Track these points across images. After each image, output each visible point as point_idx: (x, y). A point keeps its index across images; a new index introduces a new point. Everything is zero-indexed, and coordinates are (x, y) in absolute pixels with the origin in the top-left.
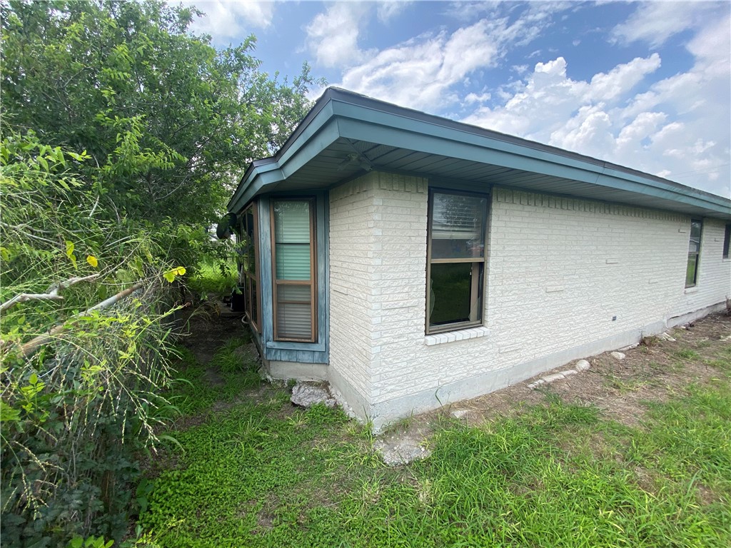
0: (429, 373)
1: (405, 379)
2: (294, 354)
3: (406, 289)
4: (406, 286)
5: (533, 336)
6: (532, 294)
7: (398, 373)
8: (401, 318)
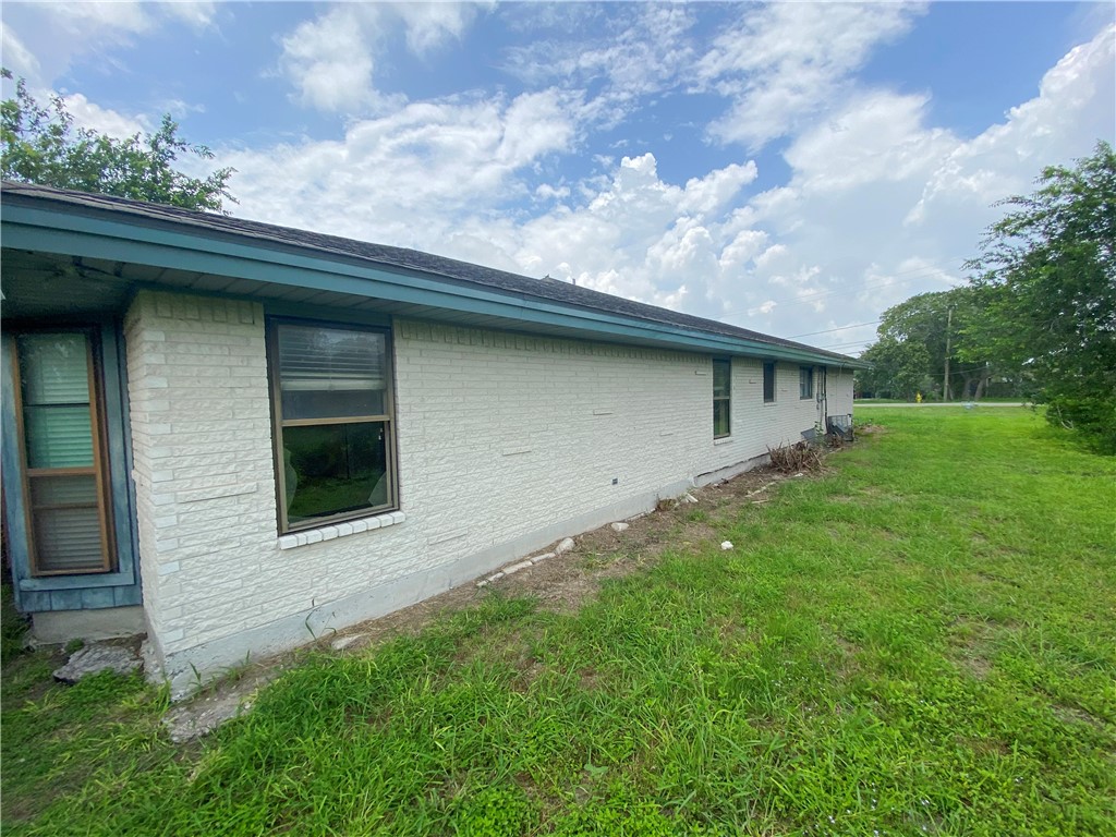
0: (292, 591)
1: (241, 605)
2: (77, 594)
3: (231, 468)
4: (229, 463)
5: (488, 515)
6: (478, 460)
7: (222, 600)
8: (224, 513)
